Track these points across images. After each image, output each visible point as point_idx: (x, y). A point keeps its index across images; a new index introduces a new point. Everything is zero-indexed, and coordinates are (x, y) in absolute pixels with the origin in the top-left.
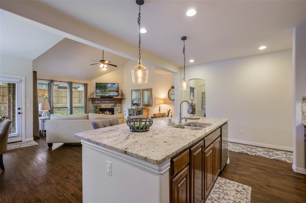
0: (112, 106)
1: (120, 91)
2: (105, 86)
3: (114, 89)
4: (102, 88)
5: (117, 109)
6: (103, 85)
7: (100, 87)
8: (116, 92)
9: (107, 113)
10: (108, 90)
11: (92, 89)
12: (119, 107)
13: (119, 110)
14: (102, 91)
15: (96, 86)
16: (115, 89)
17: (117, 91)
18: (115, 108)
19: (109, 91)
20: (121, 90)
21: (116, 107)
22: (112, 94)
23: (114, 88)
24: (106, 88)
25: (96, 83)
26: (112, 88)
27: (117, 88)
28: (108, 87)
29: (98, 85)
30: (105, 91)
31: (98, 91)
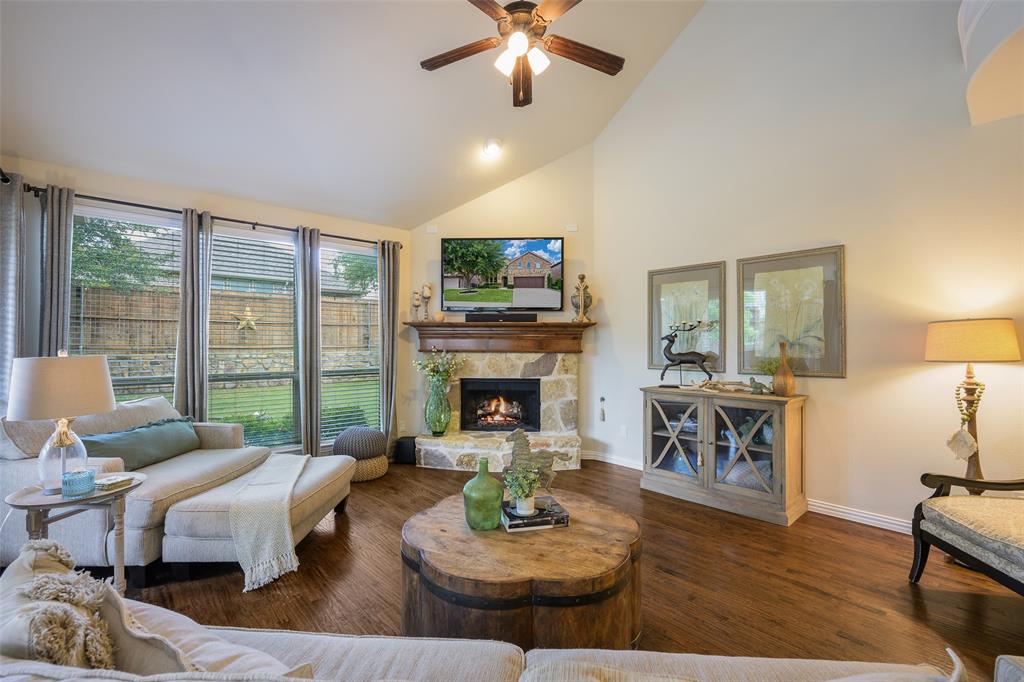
0: (526, 365)
1: (572, 282)
2: (490, 257)
3: (538, 270)
4: (474, 264)
5: (557, 382)
6: (478, 247)
7: (465, 263)
8: (552, 286)
9: (498, 406)
10: (505, 278)
11: (421, 272)
12: (568, 376)
13: (568, 392)
14: (474, 286)
15: (444, 260)
16: (547, 272)
17: (558, 284)
18: (543, 379)
19: (511, 282)
20: (582, 278)
21: (549, 373)
22: (523, 298)
23: (538, 265)
24: (497, 267)
25: (444, 241)
26: (529, 264)
27: (556, 263)
28: (505, 259)
29: (454, 251)
30: (490, 283)
31: (453, 285)
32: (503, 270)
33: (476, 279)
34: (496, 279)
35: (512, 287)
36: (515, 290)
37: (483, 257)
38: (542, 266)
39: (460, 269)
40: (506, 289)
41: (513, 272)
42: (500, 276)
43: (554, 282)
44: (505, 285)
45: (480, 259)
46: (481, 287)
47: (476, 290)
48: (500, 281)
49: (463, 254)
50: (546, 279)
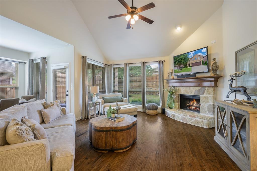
0: (195, 91)
1: (212, 62)
2: (185, 59)
3: (199, 60)
4: (181, 62)
5: (205, 97)
6: (182, 57)
7: (179, 62)
8: (204, 64)
9: (194, 103)
10: (189, 64)
12: (209, 95)
13: (210, 100)
14: (181, 68)
15: (174, 62)
16: (202, 60)
17: (206, 63)
18: (201, 96)
19: (191, 65)
20: (214, 59)
21: (203, 94)
22: (194, 70)
23: (199, 58)
24: (186, 61)
25: (174, 57)
26: (196, 59)
27: (205, 56)
28: (189, 58)
29: (176, 59)
30: (185, 66)
31: (176, 68)
32: (188, 62)
33: (182, 66)
34: (187, 65)
35: (191, 67)
36: (192, 67)
37: (183, 59)
38: (200, 58)
39: (178, 64)
40: (189, 67)
41: (191, 62)
42: (188, 64)
43: (204, 63)
44: (189, 66)
45: (182, 60)
46: (183, 68)
47: (182, 69)
48: (188, 65)
49: (178, 59)
50: (202, 62)
